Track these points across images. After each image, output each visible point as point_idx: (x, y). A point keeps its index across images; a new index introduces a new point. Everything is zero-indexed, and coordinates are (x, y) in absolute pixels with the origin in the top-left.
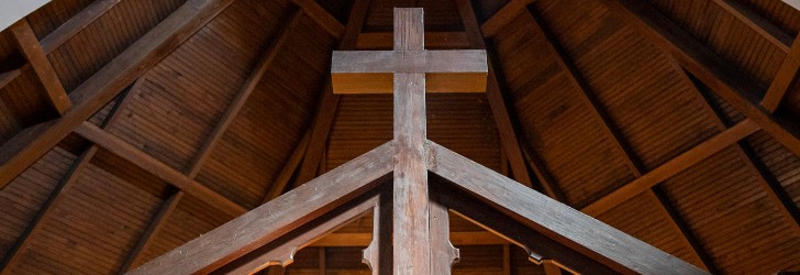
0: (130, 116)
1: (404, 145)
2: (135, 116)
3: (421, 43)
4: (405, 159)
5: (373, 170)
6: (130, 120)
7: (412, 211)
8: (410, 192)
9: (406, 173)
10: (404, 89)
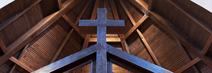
0: (25, 57)
1: (100, 45)
2: (26, 57)
3: (105, 18)
4: (100, 49)
5: (91, 52)
6: (25, 58)
7: (102, 62)
8: (101, 57)
9: (100, 52)
10: (100, 30)
